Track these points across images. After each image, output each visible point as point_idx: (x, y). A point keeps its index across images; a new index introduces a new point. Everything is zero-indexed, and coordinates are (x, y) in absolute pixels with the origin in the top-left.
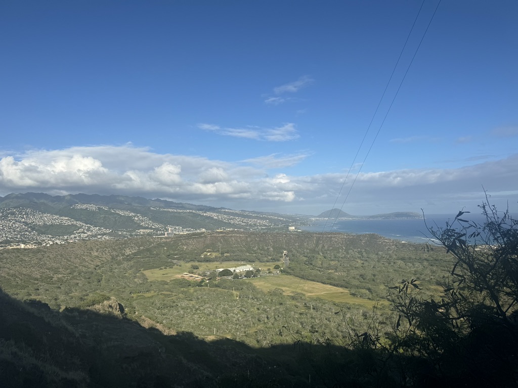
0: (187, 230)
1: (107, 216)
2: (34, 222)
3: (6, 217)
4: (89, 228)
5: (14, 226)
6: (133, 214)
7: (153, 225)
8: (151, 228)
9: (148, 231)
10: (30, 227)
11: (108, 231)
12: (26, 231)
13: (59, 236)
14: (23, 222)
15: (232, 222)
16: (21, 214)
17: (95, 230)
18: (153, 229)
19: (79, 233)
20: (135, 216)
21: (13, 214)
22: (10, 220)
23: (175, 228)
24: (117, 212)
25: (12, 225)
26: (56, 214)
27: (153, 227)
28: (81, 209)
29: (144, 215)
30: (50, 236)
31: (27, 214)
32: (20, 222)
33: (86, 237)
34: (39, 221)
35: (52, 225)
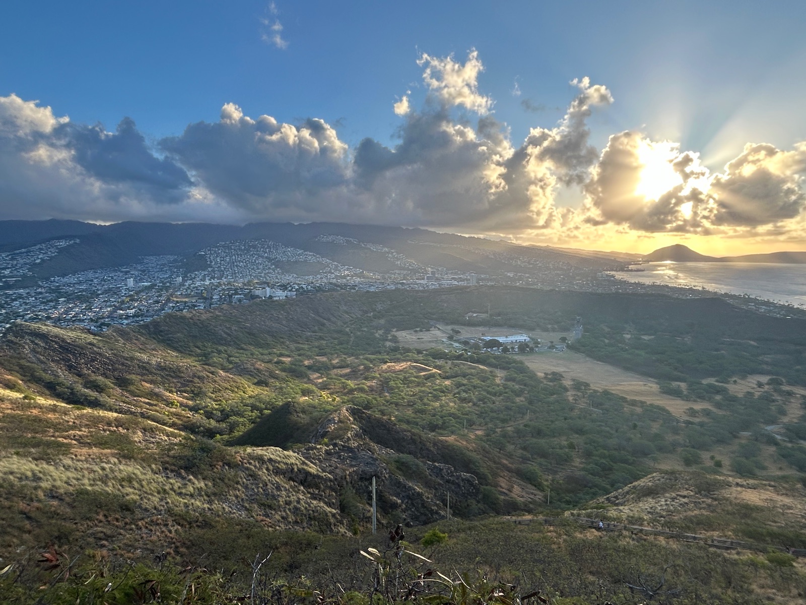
1: (356, 251)
2: (277, 258)
3: (248, 251)
5: (257, 262)
6: (387, 250)
7: (410, 265)
10: (274, 264)
11: (358, 271)
13: (304, 276)
17: (343, 270)
19: (325, 273)
20: (388, 253)
21: (254, 247)
22: (252, 255)
23: (438, 270)
24: (368, 246)
25: (255, 261)
26: (300, 248)
28: (327, 242)
30: (295, 275)
31: (269, 247)
32: (262, 257)
33: (333, 278)
34: (282, 257)
35: (296, 262)
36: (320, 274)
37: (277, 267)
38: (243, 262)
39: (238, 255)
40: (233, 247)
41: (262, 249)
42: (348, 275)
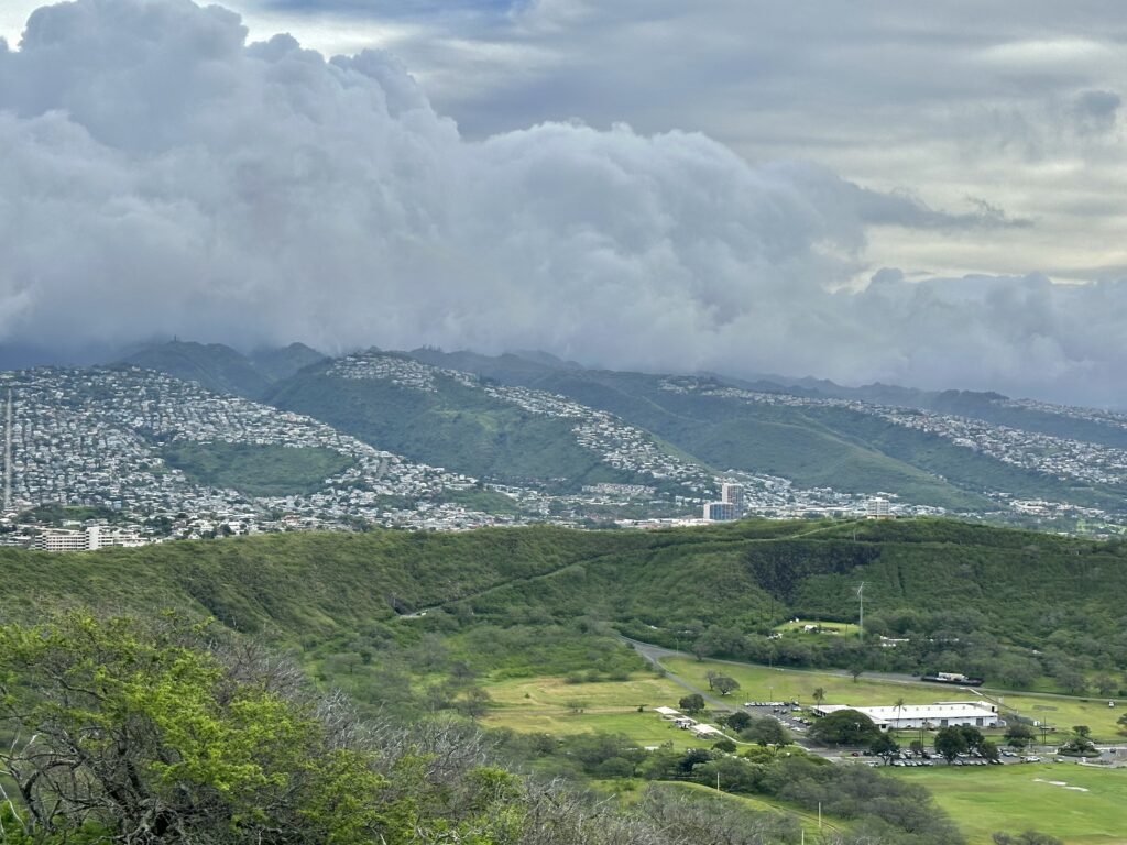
0: (812, 497)
1: (468, 414)
2: (175, 432)
3: (77, 405)
7: (657, 467)
8: (647, 480)
9: (636, 490)
10: (162, 453)
12: (144, 467)
14: (138, 431)
15: (1047, 465)
16: (130, 397)
17: (411, 478)
18: (657, 482)
19: (343, 487)
20: (582, 421)
21: (103, 394)
23: (761, 486)
27: (656, 475)
28: (368, 382)
30: (231, 494)
31: (153, 395)
32: (123, 428)
33: (370, 506)
34: (195, 429)
35: (242, 448)
36: (323, 489)
37: (172, 462)
38: (47, 444)
39: (34, 418)
40: (21, 394)
41: (127, 401)
42: (423, 497)
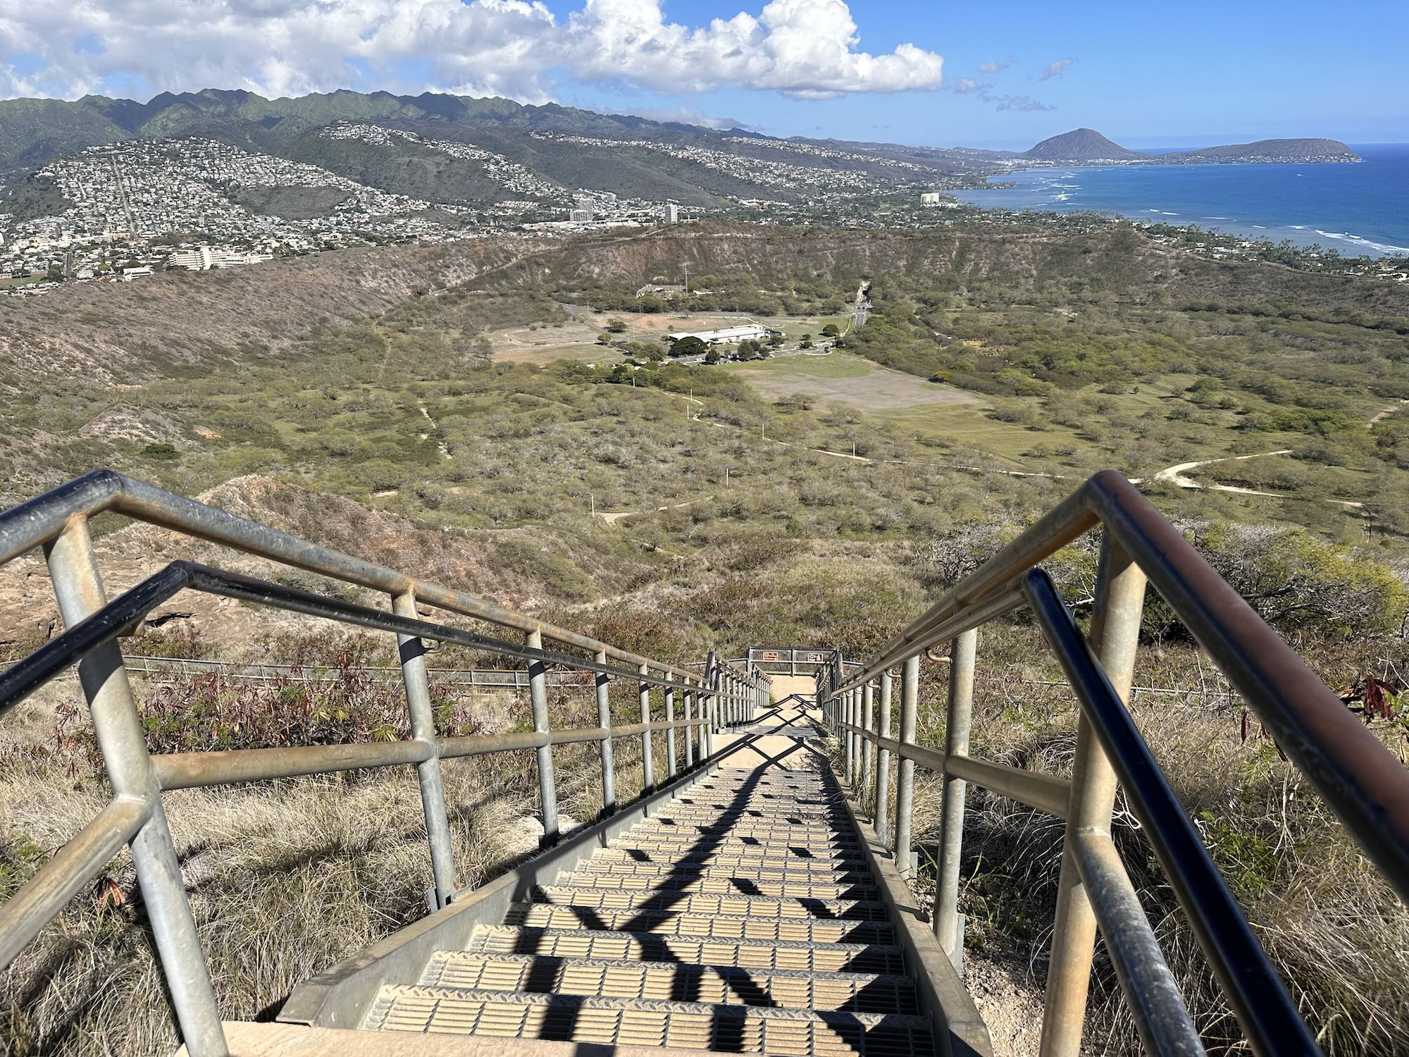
0: (629, 205)
1: (415, 159)
2: (231, 180)
3: (161, 165)
4: (373, 196)
5: (184, 190)
6: (485, 155)
7: (537, 189)
8: (533, 198)
9: (526, 206)
10: (225, 195)
11: (422, 206)
12: (216, 204)
13: (299, 220)
14: (205, 180)
16: (195, 157)
17: (387, 203)
18: (538, 200)
19: (347, 211)
20: (487, 161)
21: (176, 156)
22: (171, 174)
23: (598, 198)
24: (441, 147)
25: (180, 190)
26: (284, 156)
27: (538, 194)
28: (347, 141)
29: (512, 157)
30: (277, 220)
31: (209, 155)
32: (195, 179)
34: (242, 177)
35: (277, 189)
36: (335, 213)
37: (233, 200)
38: (149, 192)
39: (136, 176)
42: (398, 215)
